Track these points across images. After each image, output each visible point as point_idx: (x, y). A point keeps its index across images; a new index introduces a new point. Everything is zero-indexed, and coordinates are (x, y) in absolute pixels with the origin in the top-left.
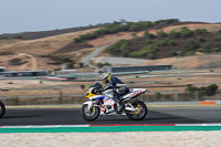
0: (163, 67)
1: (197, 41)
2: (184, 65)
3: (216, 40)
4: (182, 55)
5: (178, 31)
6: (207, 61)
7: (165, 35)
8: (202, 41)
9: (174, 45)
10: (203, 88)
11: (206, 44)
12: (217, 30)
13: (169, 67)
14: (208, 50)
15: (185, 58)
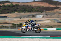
0: (4, 17)
1: (16, 8)
2: (11, 16)
3: (22, 8)
4: (11, 13)
5: (9, 5)
6: (19, 15)
7: (5, 6)
8: (17, 8)
9: (8, 9)
10: (17, 24)
11: (19, 9)
12: (22, 5)
13: (6, 17)
14: (19, 12)
15: (12, 14)
